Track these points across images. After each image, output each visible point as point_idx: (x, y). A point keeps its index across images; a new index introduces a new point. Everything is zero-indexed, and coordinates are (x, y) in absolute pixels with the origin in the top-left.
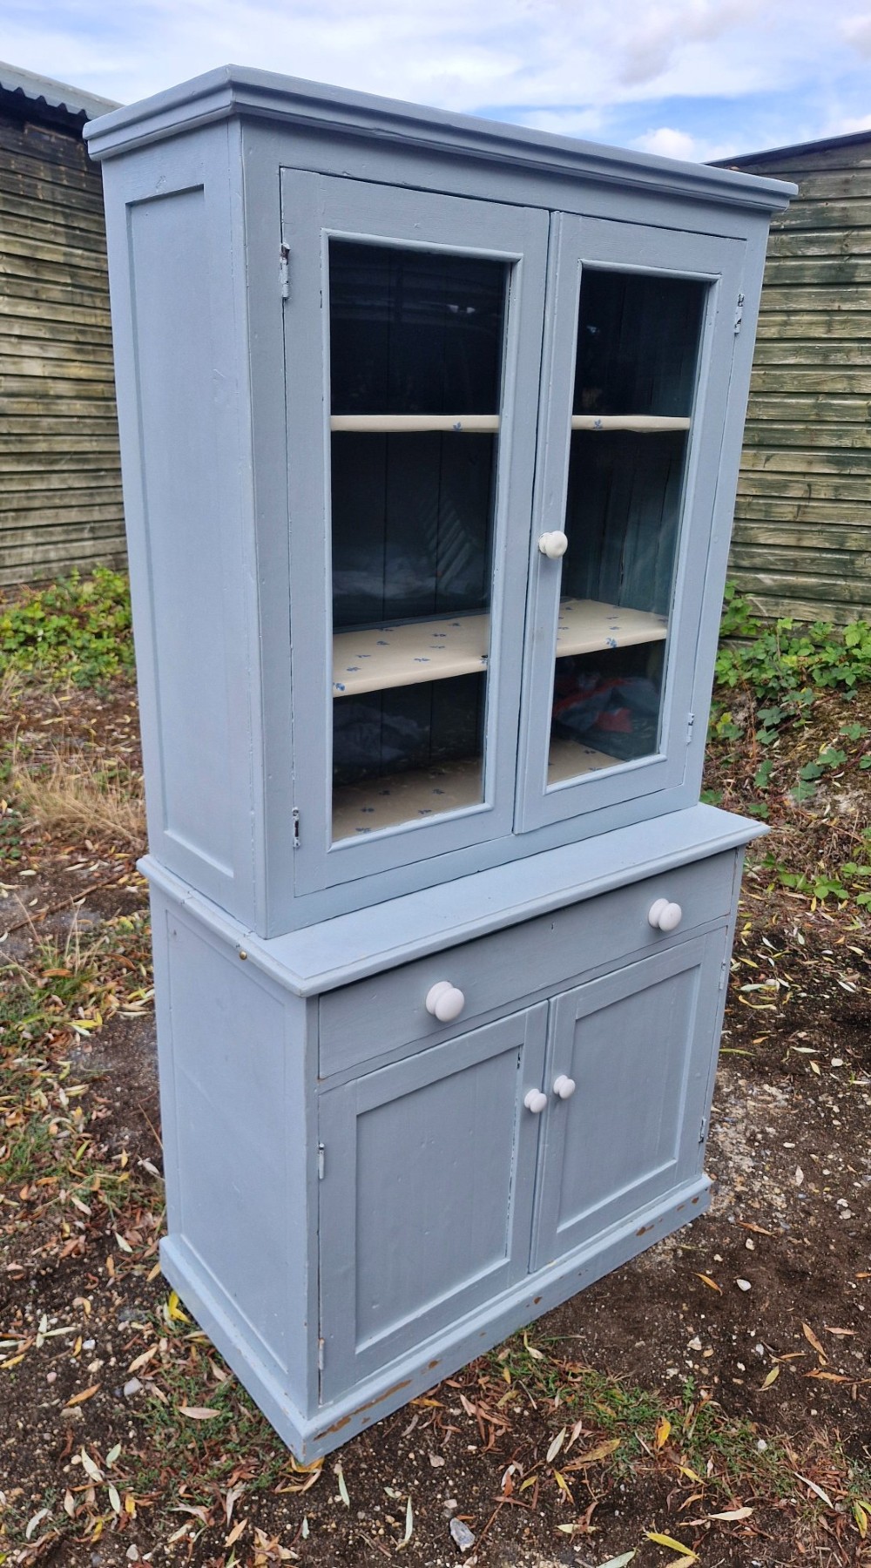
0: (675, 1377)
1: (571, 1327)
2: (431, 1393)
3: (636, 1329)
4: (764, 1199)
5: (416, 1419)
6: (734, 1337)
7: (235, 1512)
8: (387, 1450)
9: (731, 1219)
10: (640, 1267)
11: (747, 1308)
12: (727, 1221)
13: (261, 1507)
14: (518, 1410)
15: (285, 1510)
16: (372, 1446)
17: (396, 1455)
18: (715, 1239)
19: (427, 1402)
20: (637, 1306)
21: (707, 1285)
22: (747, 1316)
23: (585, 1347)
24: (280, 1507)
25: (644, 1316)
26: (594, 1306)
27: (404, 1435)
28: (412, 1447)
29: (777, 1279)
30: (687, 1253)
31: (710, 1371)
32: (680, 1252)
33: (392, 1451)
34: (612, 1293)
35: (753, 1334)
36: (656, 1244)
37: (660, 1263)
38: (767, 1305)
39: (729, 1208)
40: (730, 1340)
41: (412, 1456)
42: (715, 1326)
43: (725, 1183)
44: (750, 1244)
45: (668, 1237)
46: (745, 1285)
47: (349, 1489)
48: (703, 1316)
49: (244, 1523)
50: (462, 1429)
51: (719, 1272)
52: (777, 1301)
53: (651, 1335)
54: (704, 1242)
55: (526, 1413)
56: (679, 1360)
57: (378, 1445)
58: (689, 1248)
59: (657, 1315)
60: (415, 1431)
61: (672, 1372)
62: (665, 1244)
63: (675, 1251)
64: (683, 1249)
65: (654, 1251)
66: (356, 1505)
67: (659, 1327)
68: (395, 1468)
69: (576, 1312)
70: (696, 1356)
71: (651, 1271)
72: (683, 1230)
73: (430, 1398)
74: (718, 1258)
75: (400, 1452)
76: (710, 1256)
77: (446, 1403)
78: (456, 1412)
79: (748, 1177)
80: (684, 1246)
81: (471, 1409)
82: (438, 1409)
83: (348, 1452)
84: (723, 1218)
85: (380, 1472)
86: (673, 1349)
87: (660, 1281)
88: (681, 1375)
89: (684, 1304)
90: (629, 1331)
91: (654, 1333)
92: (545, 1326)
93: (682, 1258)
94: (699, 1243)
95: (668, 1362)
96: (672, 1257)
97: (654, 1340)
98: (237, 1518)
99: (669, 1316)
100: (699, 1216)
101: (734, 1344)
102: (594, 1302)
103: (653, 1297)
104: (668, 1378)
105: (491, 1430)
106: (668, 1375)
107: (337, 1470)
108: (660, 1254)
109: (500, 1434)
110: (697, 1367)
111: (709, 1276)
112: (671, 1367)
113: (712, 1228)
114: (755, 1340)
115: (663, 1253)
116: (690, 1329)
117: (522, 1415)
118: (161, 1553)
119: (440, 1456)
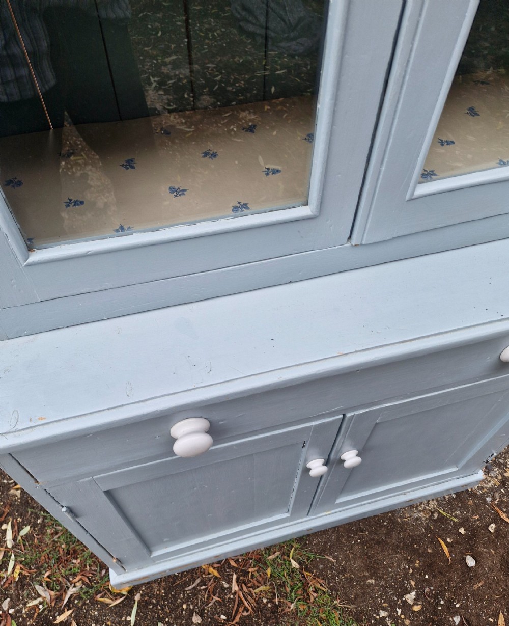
0: (384, 619)
1: (330, 549)
2: (216, 566)
3: (373, 569)
5: (198, 581)
6: (442, 602)
7: (69, 602)
8: (172, 595)
9: (489, 499)
10: (401, 517)
11: (463, 582)
12: (485, 500)
13: (84, 604)
14: (265, 601)
15: (96, 613)
16: (165, 589)
17: (176, 601)
18: (468, 512)
19: (211, 570)
20: (383, 551)
21: (443, 551)
22: (460, 588)
23: (331, 569)
24: (95, 609)
25: (384, 560)
26: (353, 538)
27: (187, 589)
28: (187, 600)
29: (498, 565)
30: (441, 518)
32: (436, 515)
33: (175, 598)
34: (369, 533)
35: (457, 606)
36: (421, 503)
37: (417, 519)
38: (480, 585)
39: (491, 489)
40: (438, 604)
41: (185, 606)
42: (432, 588)
44: (492, 528)
45: (433, 500)
46: (471, 562)
47: (138, 614)
48: (427, 577)
49: (70, 612)
50: (224, 600)
51: (457, 543)
52: (490, 584)
53: (381, 578)
54: (458, 512)
55: (269, 605)
56: (393, 606)
57: (168, 590)
58: (444, 514)
59: (394, 563)
60: (195, 589)
61: (383, 614)
62: (428, 504)
63: (432, 513)
64: (439, 513)
65: (417, 508)
67: (391, 572)
68: (171, 610)
69: (338, 538)
70: (406, 606)
71: (407, 523)
72: (447, 497)
73: (214, 568)
74: (462, 531)
75: (179, 600)
76: (457, 526)
77: (223, 576)
78: (226, 586)
80: (441, 511)
81: (235, 588)
82: (216, 578)
83: (149, 587)
84: (482, 498)
85: (162, 609)
86: (392, 594)
87: (409, 535)
88: (387, 619)
89: (418, 562)
90: (368, 568)
91: (385, 577)
92: (311, 543)
93: (435, 521)
94: (454, 512)
95: (384, 605)
96: (428, 517)
97: (382, 582)
98: (68, 606)
99: (402, 567)
100: (463, 491)
101: (440, 608)
102: (354, 535)
103: (398, 547)
104: (378, 617)
105: (241, 610)
106: (379, 615)
107: (137, 597)
108: (420, 511)
109: (245, 614)
110: (403, 617)
111: (447, 544)
112: (384, 609)
113: (469, 503)
114: (456, 612)
115: (423, 511)
116: (413, 583)
117: (266, 605)
118: (20, 611)
119: (202, 616)
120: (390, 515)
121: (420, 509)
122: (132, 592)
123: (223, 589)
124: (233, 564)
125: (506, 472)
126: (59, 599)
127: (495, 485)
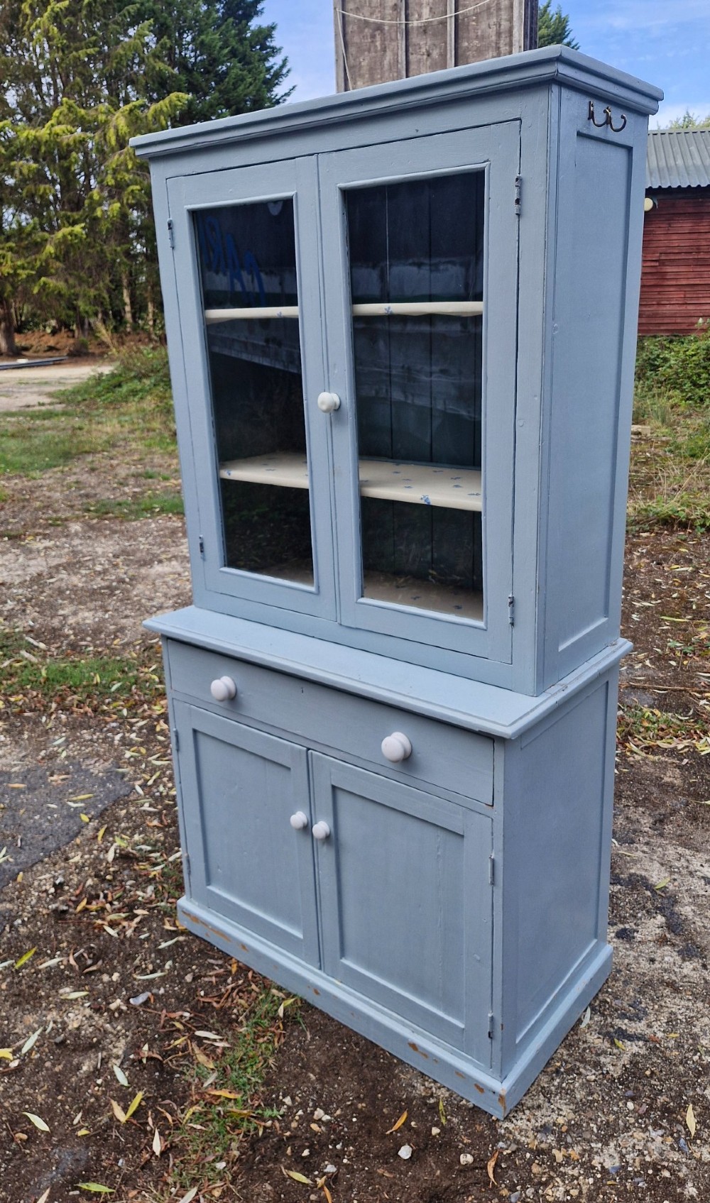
0: (284, 1104)
2: (240, 964)
3: (327, 1072)
4: (551, 1178)
5: (220, 962)
6: (338, 1146)
7: (154, 908)
9: (503, 1146)
10: (402, 1073)
11: (376, 1157)
12: (497, 1141)
14: (235, 1011)
15: (155, 925)
18: (465, 1129)
19: (235, 966)
20: (352, 1073)
21: (395, 1122)
22: (368, 1157)
23: (299, 1042)
25: (342, 1076)
26: (344, 1043)
27: (209, 961)
28: (199, 966)
30: (433, 1108)
31: (295, 1129)
32: (432, 1101)
33: (197, 958)
35: (345, 1161)
36: (435, 1082)
37: (415, 1087)
38: (387, 1174)
39: (517, 1142)
40: (335, 1143)
41: (194, 967)
42: (346, 1129)
43: (559, 1140)
44: (466, 1159)
45: (448, 1090)
46: (405, 1152)
47: (169, 946)
48: (354, 1120)
49: (146, 913)
50: (216, 987)
51: (417, 1132)
52: (395, 1184)
53: (322, 1083)
54: (455, 1120)
55: (233, 1016)
56: (303, 1105)
57: (200, 951)
58: (441, 1108)
59: (347, 1086)
60: (213, 965)
61: (287, 1100)
62: (439, 1088)
63: (432, 1096)
64: (437, 1103)
65: (425, 1081)
66: (159, 952)
67: (334, 1088)
68: (186, 962)
69: (333, 1031)
70: (309, 1118)
71: (400, 1079)
72: (464, 1101)
73: (238, 967)
74: (435, 1131)
75: (197, 962)
76: (437, 1125)
77: (235, 975)
78: (229, 981)
79: (583, 1164)
80: (441, 1103)
81: (230, 987)
82: (230, 972)
83: (194, 940)
84: (498, 1138)
85: (183, 958)
86: (313, 1100)
87: (388, 1086)
88: (285, 1107)
89: (364, 1105)
90: (323, 1068)
91: (326, 1086)
92: (312, 1014)
93: (426, 1104)
94: (452, 1116)
95: (297, 1098)
96: (423, 1094)
97: (318, 1087)
98: (149, 910)
99: (347, 1094)
100: (486, 1112)
101: (330, 1147)
102: (348, 1042)
103: (366, 1081)
104: (281, 1098)
105: (215, 999)
106: (284, 1097)
107: (181, 938)
108: (424, 1085)
109: (215, 1004)
110: (297, 1118)
111: (406, 1124)
112: (293, 1099)
113: (478, 1127)
114: (338, 1164)
115: (426, 1088)
116: (338, 1112)
117: (232, 1014)
118: (130, 891)
119: (194, 979)
120: (395, 1061)
121: (426, 1083)
122: (183, 933)
123: (225, 981)
124: (250, 974)
125: (560, 1150)
126: (151, 902)
127: (528, 1144)
